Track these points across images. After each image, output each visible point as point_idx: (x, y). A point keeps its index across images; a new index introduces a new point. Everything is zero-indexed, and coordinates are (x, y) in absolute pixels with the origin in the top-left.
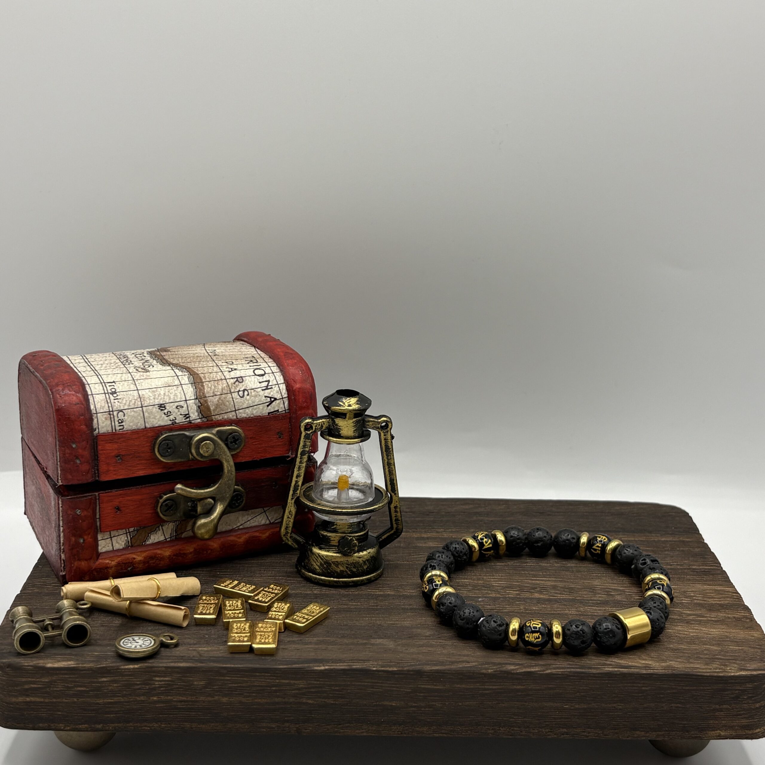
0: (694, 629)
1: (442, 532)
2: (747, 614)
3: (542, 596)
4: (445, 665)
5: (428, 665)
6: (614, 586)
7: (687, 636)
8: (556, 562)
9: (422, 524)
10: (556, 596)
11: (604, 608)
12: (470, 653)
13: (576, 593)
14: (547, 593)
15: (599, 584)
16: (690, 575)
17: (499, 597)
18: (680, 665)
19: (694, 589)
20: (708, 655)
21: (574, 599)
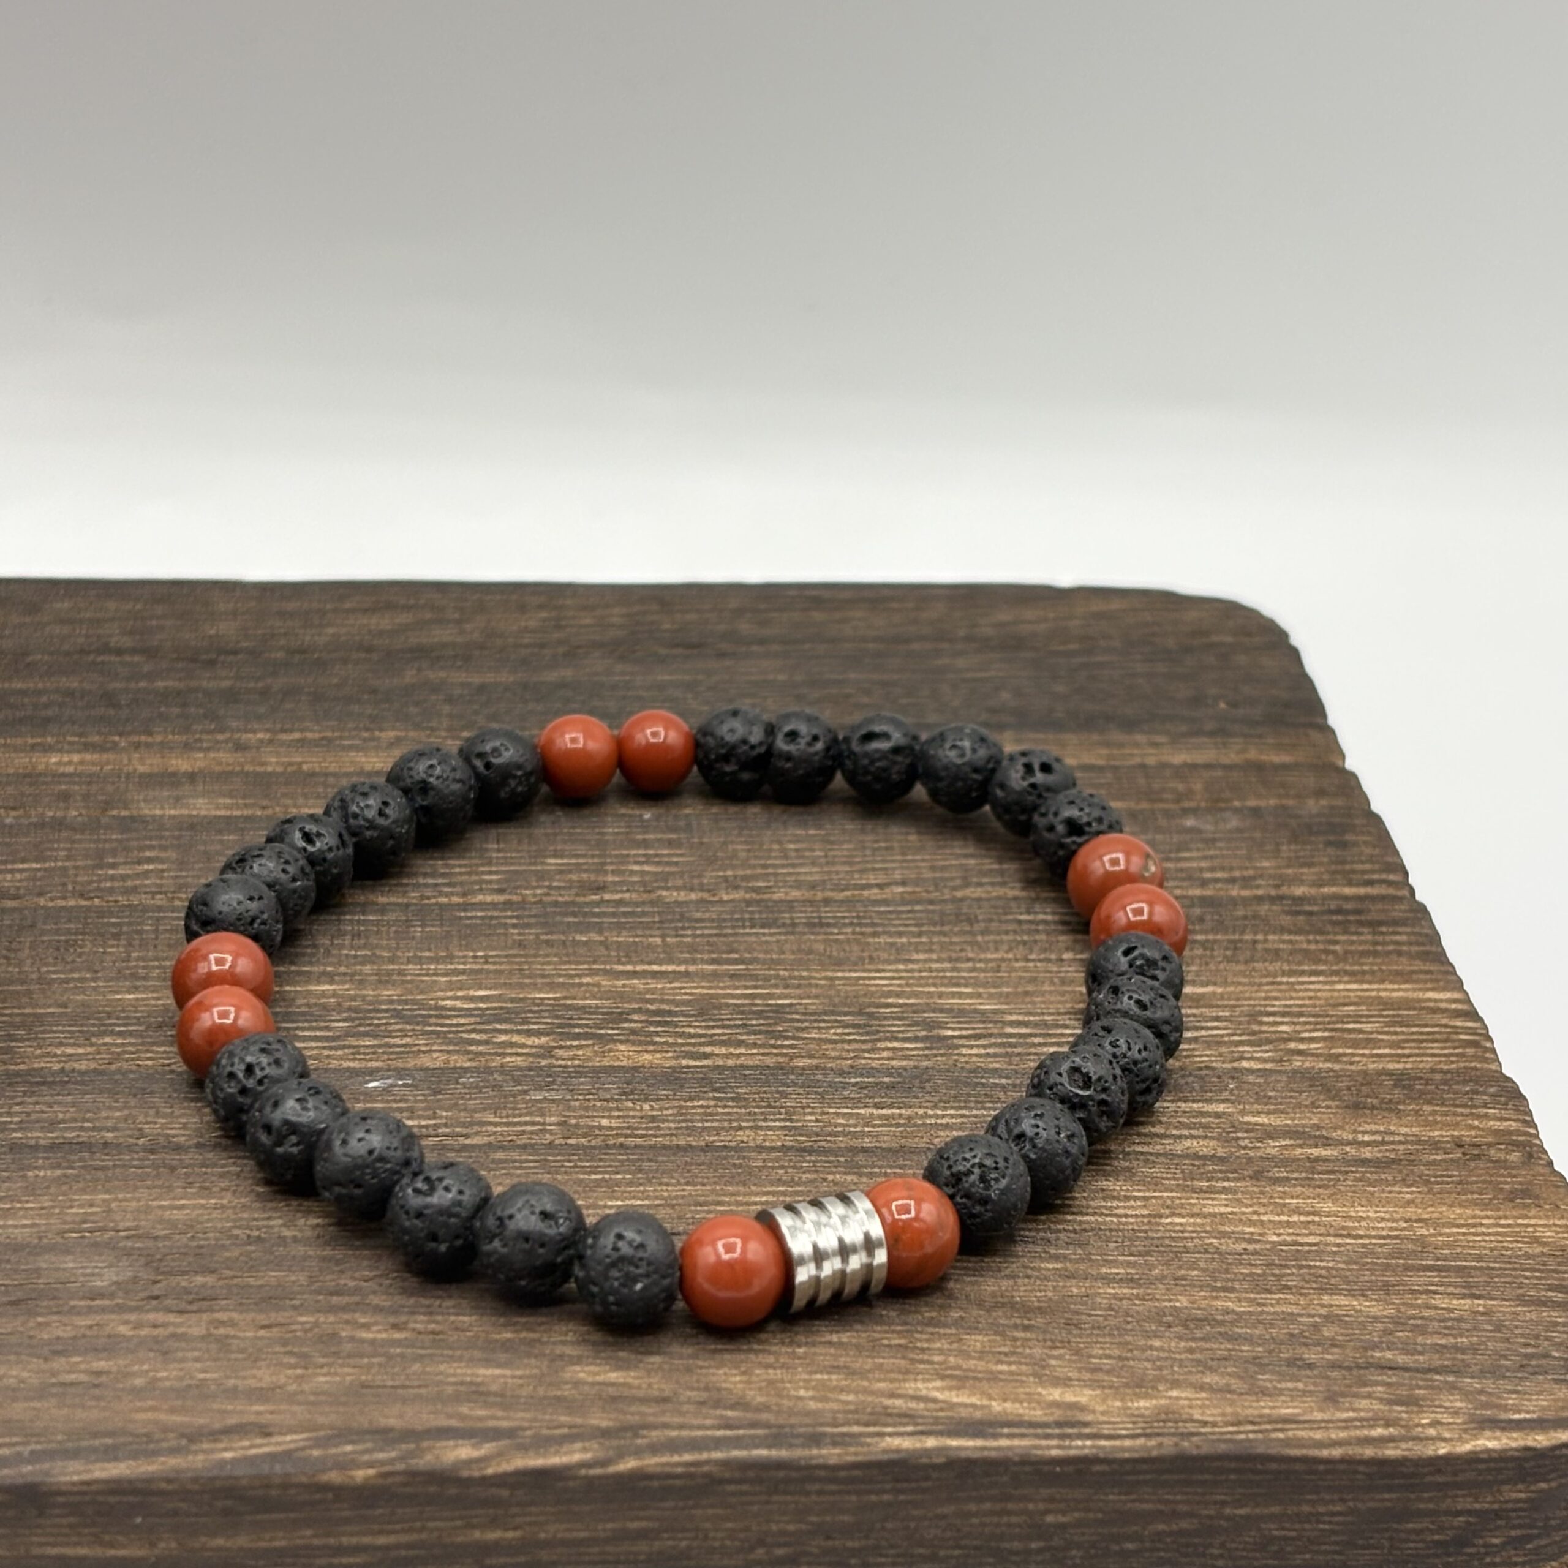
0: (1282, 1209)
1: (258, 748)
2: (1514, 1125)
3: (647, 1056)
4: (155, 1453)
5: (75, 1454)
6: (960, 995)
7: (1250, 1247)
8: (726, 879)
9: (176, 710)
10: (706, 1056)
11: (910, 1112)
12: (282, 1380)
13: (793, 1038)
14: (671, 1040)
15: (899, 985)
16: (1283, 930)
17: (461, 1068)
18: (1215, 1407)
19: (1292, 1002)
20: (1336, 1350)
21: (782, 1068)
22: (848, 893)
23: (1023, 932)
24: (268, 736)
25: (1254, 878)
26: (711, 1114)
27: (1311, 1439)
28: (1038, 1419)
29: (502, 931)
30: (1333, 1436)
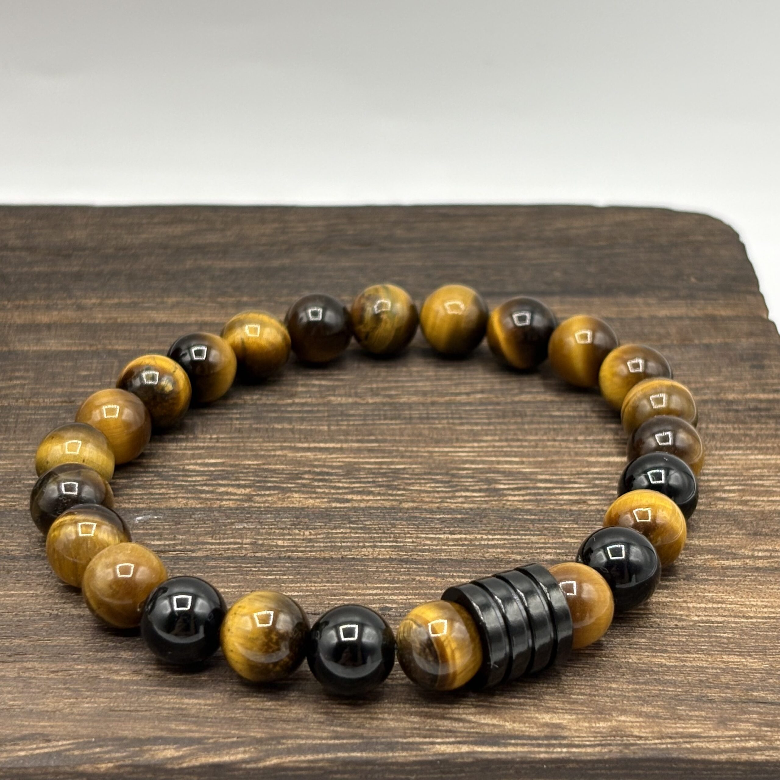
0: (702, 599)
1: (91, 309)
3: (311, 501)
6: (511, 463)
7: (680, 624)
8: (372, 390)
9: (44, 286)
10: (348, 501)
11: (472, 537)
12: (61, 705)
13: (404, 489)
14: (327, 491)
15: (473, 456)
16: (718, 421)
17: (195, 508)
18: (649, 727)
19: (719, 467)
20: (729, 691)
21: (394, 509)
22: (447, 398)
23: (554, 423)
24: (98, 301)
25: (702, 389)
26: (346, 538)
27: (708, 748)
28: (535, 735)
29: (229, 422)
30: (722, 747)
